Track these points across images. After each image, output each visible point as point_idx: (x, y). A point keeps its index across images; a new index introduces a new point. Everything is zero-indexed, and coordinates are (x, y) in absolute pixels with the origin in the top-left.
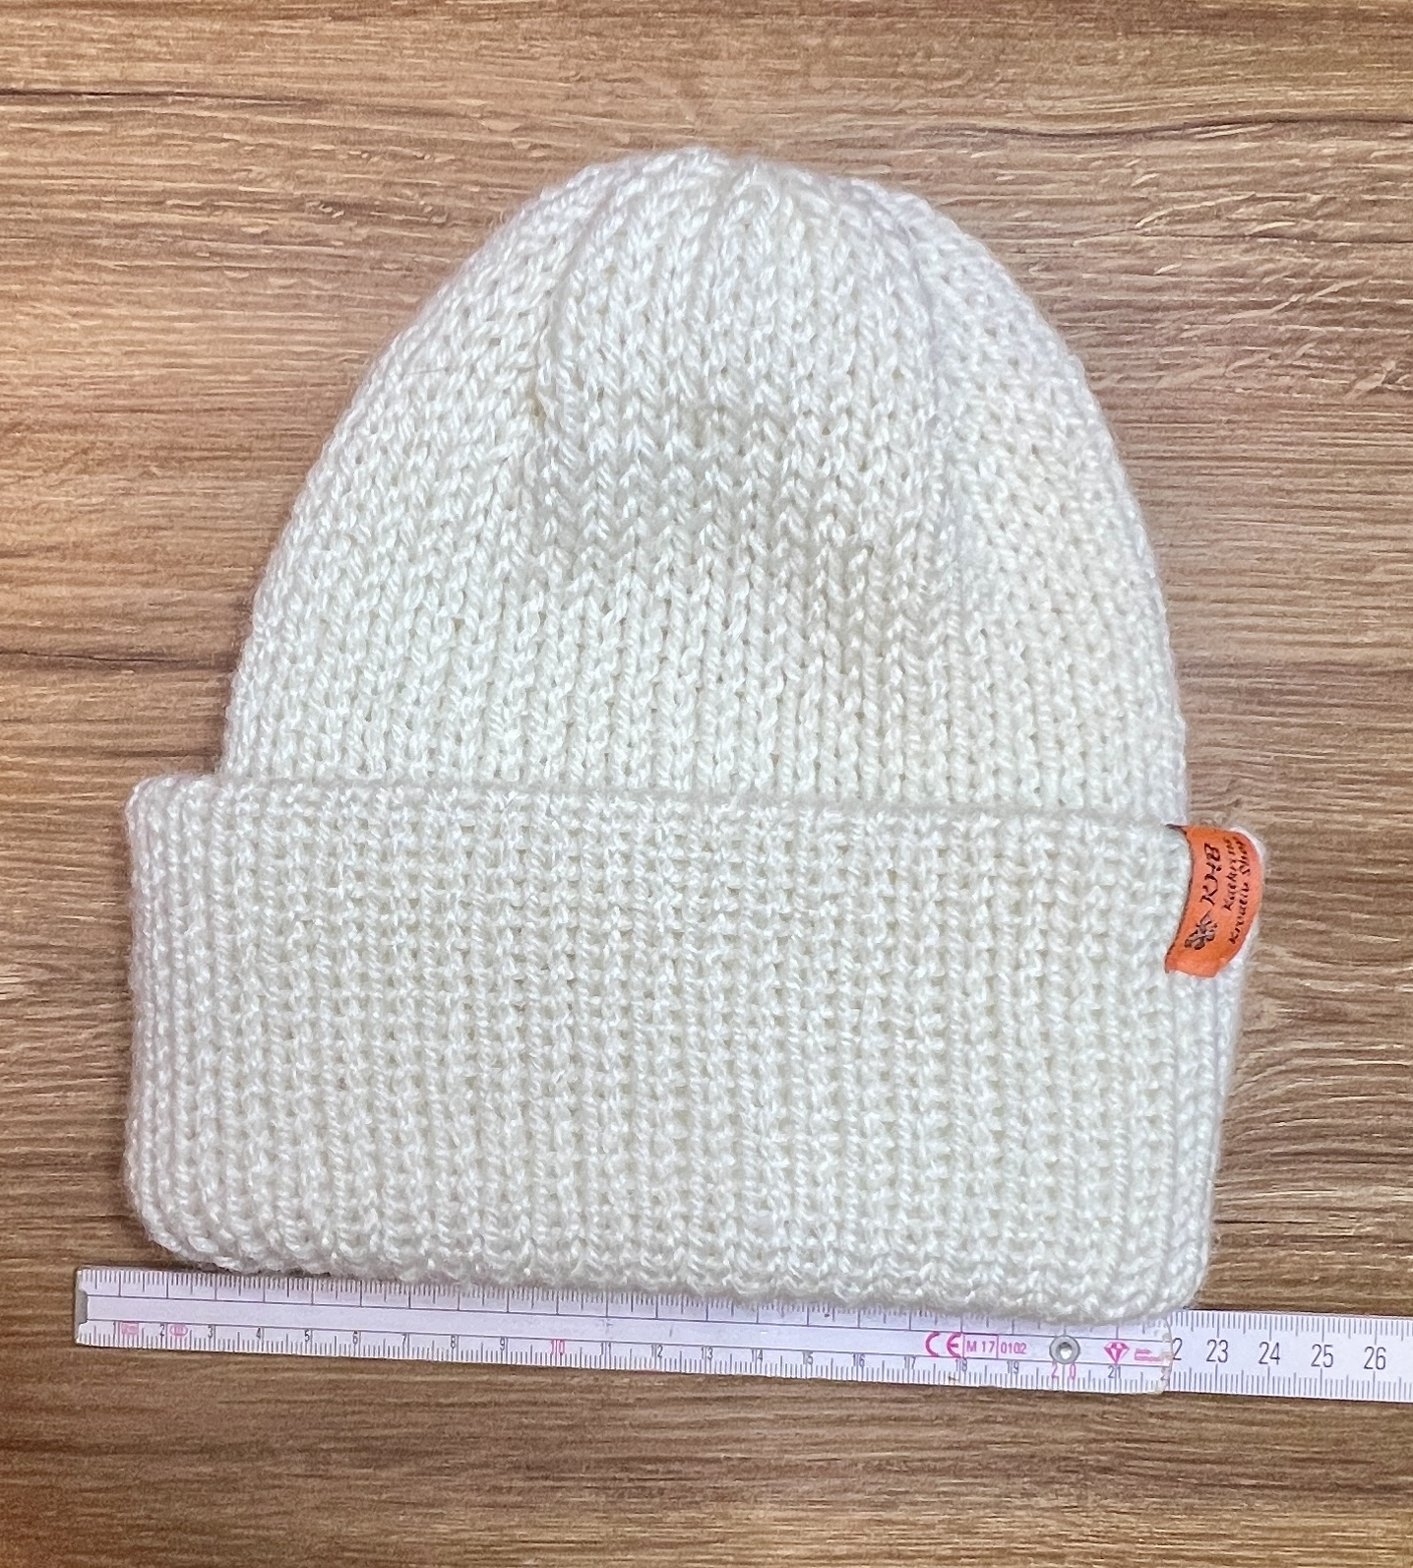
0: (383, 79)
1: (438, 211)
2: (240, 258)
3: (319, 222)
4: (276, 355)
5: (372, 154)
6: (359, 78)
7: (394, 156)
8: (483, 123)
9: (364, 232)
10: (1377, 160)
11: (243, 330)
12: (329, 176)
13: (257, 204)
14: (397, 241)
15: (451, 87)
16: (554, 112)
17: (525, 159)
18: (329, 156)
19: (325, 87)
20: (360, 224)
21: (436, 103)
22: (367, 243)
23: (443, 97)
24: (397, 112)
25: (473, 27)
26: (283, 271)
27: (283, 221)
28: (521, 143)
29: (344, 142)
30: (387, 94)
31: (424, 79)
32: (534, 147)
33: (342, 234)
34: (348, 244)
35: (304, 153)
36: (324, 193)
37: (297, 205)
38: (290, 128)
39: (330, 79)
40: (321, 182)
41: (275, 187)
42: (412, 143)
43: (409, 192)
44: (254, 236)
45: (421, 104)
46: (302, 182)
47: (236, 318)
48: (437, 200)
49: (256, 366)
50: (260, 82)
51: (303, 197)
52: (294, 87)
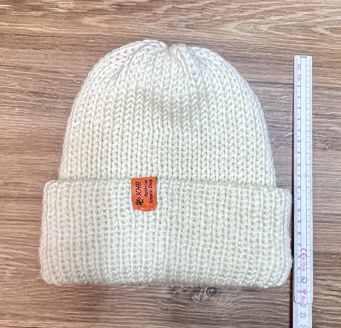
0: (44, 64)
1: (55, 95)
2: (9, 103)
3: (28, 96)
4: (16, 126)
5: (40, 81)
6: (38, 63)
7: (45, 82)
8: (67, 75)
9: (38, 99)
10: (272, 92)
11: (8, 120)
12: (31, 85)
13: (13, 91)
14: (45, 101)
15: (59, 66)
16: (83, 73)
17: (75, 84)
18: (30, 80)
19: (30, 65)
20: (37, 97)
21: (56, 70)
22: (38, 101)
23: (58, 68)
24: (47, 71)
25: (65, 52)
26: (18, 107)
27: (19, 95)
28: (75, 80)
29: (34, 78)
30: (45, 67)
31: (53, 64)
32: (78, 81)
33: (33, 99)
34: (34, 101)
35: (25, 80)
36: (30, 89)
37: (22, 92)
38: (22, 74)
39: (32, 63)
40: (28, 87)
41: (18, 87)
42: (50, 79)
43: (48, 90)
44: (13, 99)
45: (52, 70)
46: (24, 87)
47: (7, 117)
48: (55, 92)
49: (11, 128)
50: (16, 63)
51: (24, 90)
52: (23, 65)
